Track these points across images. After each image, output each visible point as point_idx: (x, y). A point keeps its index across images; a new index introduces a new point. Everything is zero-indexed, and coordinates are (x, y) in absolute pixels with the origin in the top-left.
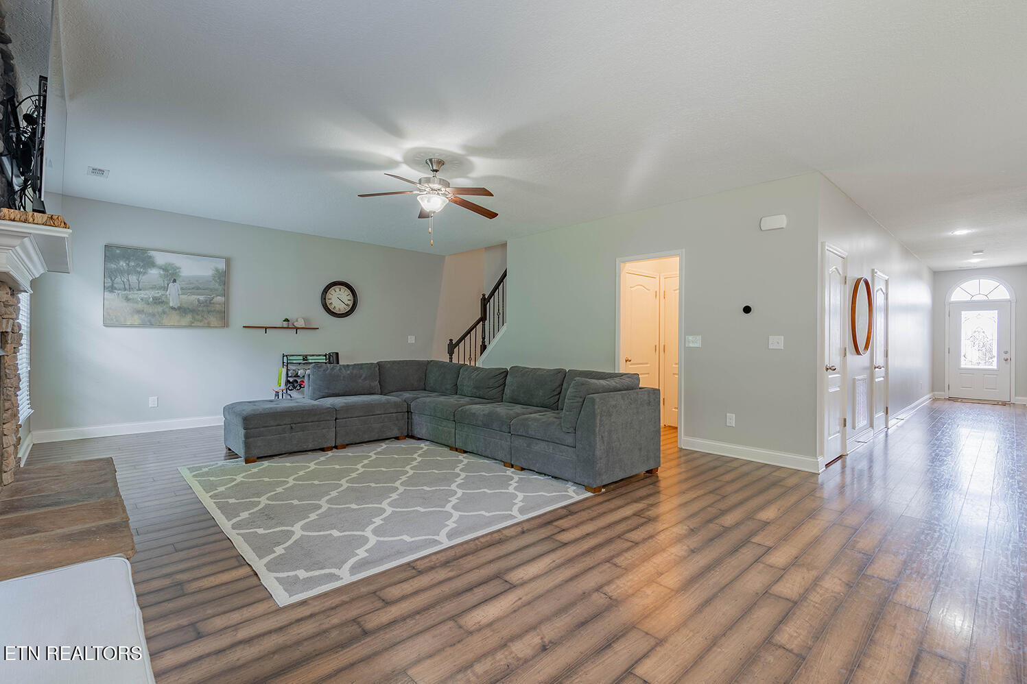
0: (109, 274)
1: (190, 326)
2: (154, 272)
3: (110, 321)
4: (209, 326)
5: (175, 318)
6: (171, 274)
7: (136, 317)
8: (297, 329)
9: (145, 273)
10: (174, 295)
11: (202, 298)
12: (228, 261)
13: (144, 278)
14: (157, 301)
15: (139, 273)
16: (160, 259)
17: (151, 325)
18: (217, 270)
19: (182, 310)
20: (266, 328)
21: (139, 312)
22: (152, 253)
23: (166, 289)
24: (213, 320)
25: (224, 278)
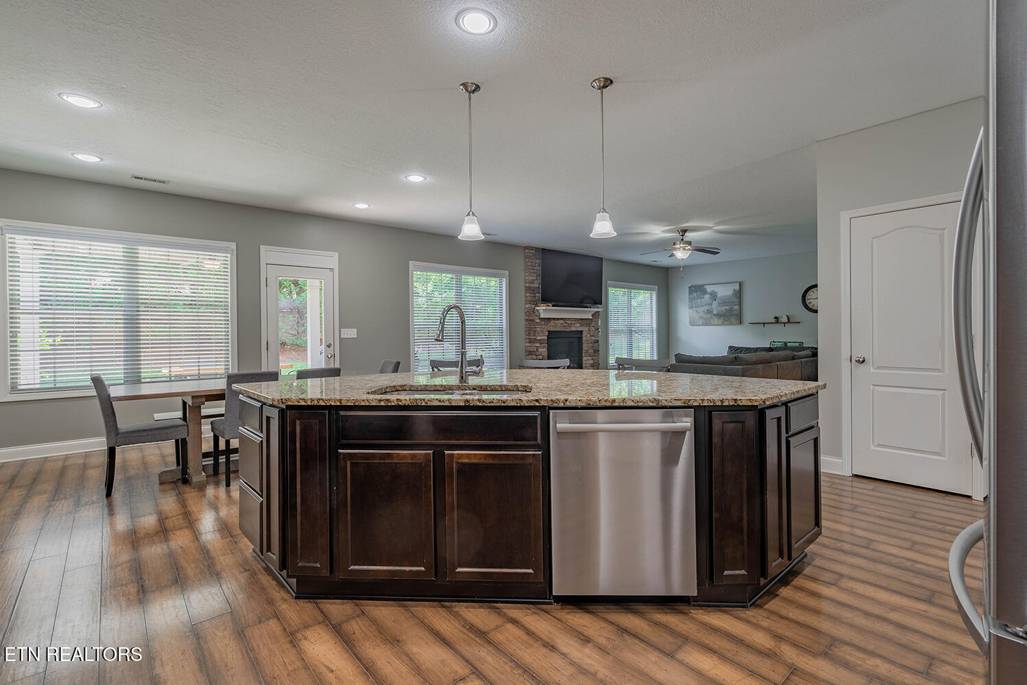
0: (691, 300)
1: (722, 324)
2: (707, 296)
3: (692, 324)
4: (731, 324)
5: (715, 320)
6: (714, 296)
7: (701, 320)
8: (784, 323)
9: (703, 298)
10: (715, 307)
11: (727, 308)
12: (741, 284)
13: (703, 300)
14: (709, 312)
15: (701, 298)
16: (709, 289)
17: (706, 325)
18: (734, 290)
19: (719, 315)
20: (764, 324)
21: (701, 318)
22: (706, 287)
23: (711, 305)
24: (733, 320)
25: (739, 294)
